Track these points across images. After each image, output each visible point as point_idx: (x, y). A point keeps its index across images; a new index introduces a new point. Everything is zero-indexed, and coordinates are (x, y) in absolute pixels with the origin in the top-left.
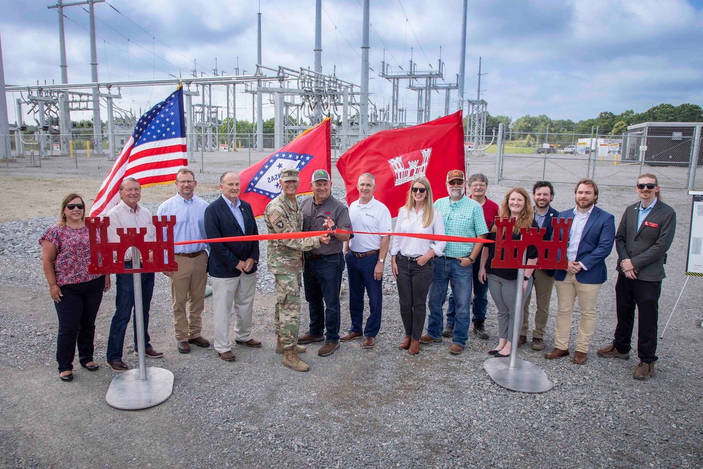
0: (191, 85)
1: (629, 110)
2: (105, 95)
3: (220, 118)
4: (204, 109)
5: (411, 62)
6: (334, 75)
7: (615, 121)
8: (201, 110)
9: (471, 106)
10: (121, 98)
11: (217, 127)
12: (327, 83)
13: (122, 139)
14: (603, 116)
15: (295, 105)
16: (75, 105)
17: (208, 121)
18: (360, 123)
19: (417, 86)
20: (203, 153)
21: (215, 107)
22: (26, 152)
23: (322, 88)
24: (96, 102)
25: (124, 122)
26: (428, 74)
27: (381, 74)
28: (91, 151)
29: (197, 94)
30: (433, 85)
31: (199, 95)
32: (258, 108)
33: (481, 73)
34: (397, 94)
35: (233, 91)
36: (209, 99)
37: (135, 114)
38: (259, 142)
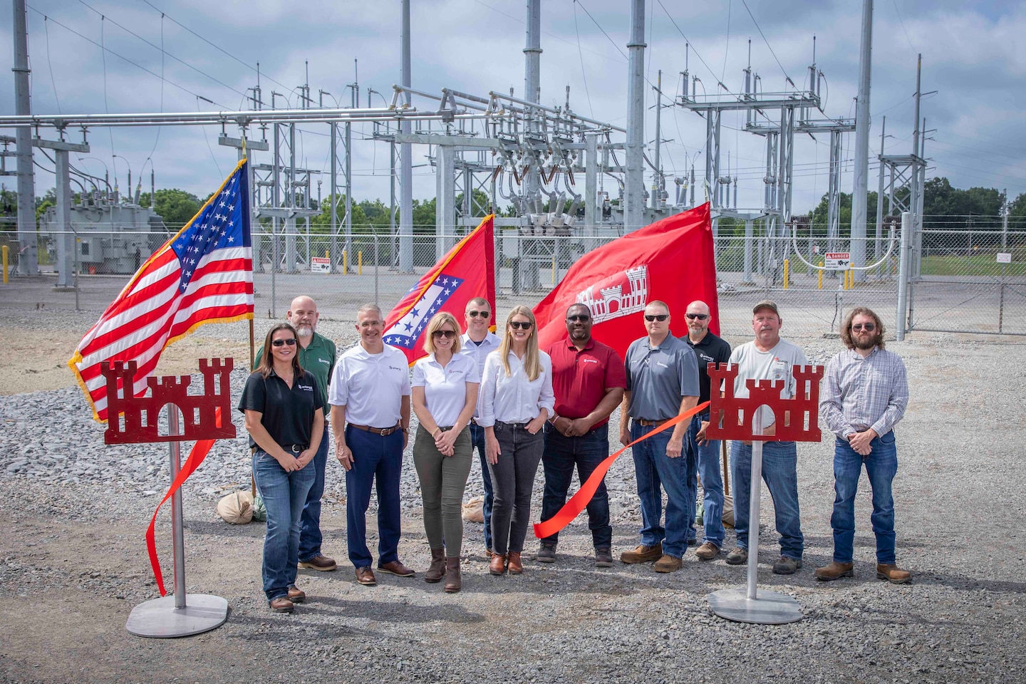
0: (251, 126)
2: (52, 143)
3: (314, 196)
4: (277, 177)
5: (748, 72)
6: (567, 105)
8: (271, 178)
9: (887, 171)
10: (88, 151)
11: (307, 219)
12: (550, 123)
13: (85, 242)
17: (287, 204)
18: (626, 211)
19: (766, 125)
21: (304, 171)
23: (539, 134)
24: (26, 159)
25: (91, 203)
26: (787, 98)
27: (680, 101)
28: (11, 268)
29: (262, 146)
30: (802, 123)
31: (267, 149)
32: (402, 175)
33: (922, 92)
34: (717, 145)
35: (344, 136)
36: (289, 155)
37: (116, 187)
38: (405, 253)
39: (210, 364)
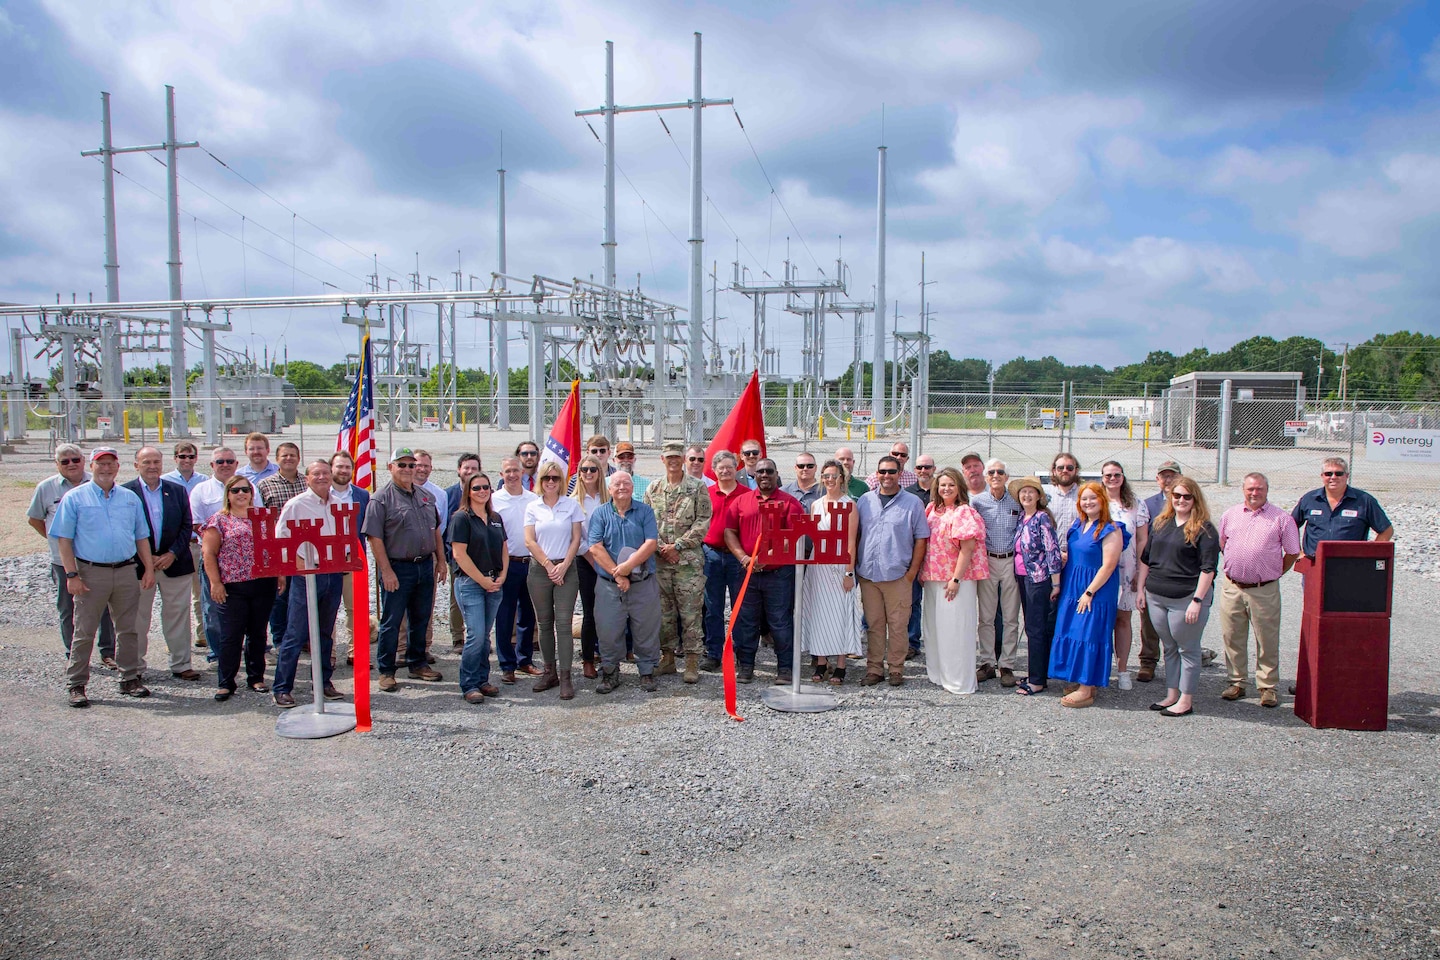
0: (369, 307)
1: (1199, 347)
2: (200, 323)
3: (424, 365)
4: (392, 349)
5: (787, 263)
6: (638, 289)
7: (1176, 368)
8: (387, 351)
9: (900, 345)
10: (230, 330)
11: (418, 385)
12: (624, 303)
13: (228, 407)
14: (1153, 360)
15: (573, 342)
16: (134, 342)
17: (401, 372)
18: (688, 377)
19: (802, 306)
20: (393, 433)
21: (415, 345)
22: (28, 432)
23: (615, 313)
24: (178, 337)
25: (233, 374)
26: (819, 285)
27: (732, 286)
28: (166, 428)
29: (380, 324)
30: (831, 305)
31: (383, 326)
32: (499, 347)
33: (926, 281)
34: (763, 321)
35: (449, 315)
36: (402, 331)
37: (255, 359)
38: (501, 412)
39: (340, 508)
